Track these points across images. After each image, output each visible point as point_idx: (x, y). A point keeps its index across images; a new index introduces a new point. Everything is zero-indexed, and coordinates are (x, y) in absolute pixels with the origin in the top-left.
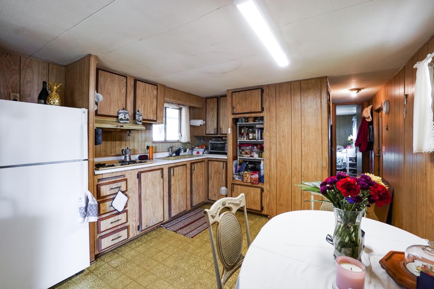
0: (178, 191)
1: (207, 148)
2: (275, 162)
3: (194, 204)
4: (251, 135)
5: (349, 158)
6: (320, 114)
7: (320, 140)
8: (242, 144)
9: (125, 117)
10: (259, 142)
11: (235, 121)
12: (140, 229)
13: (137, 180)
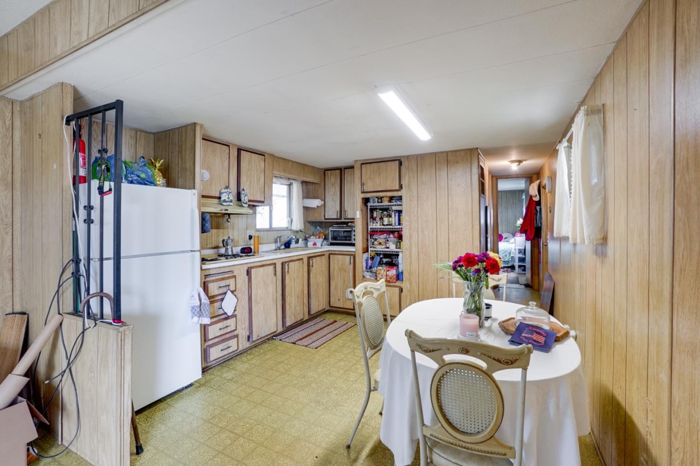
0: (293, 293)
1: (326, 239)
2: (417, 254)
3: (313, 312)
4: (386, 221)
5: (519, 249)
6: (470, 194)
7: (471, 225)
8: (374, 232)
9: (228, 198)
10: (396, 229)
11: (366, 201)
12: (251, 339)
13: (247, 277)
